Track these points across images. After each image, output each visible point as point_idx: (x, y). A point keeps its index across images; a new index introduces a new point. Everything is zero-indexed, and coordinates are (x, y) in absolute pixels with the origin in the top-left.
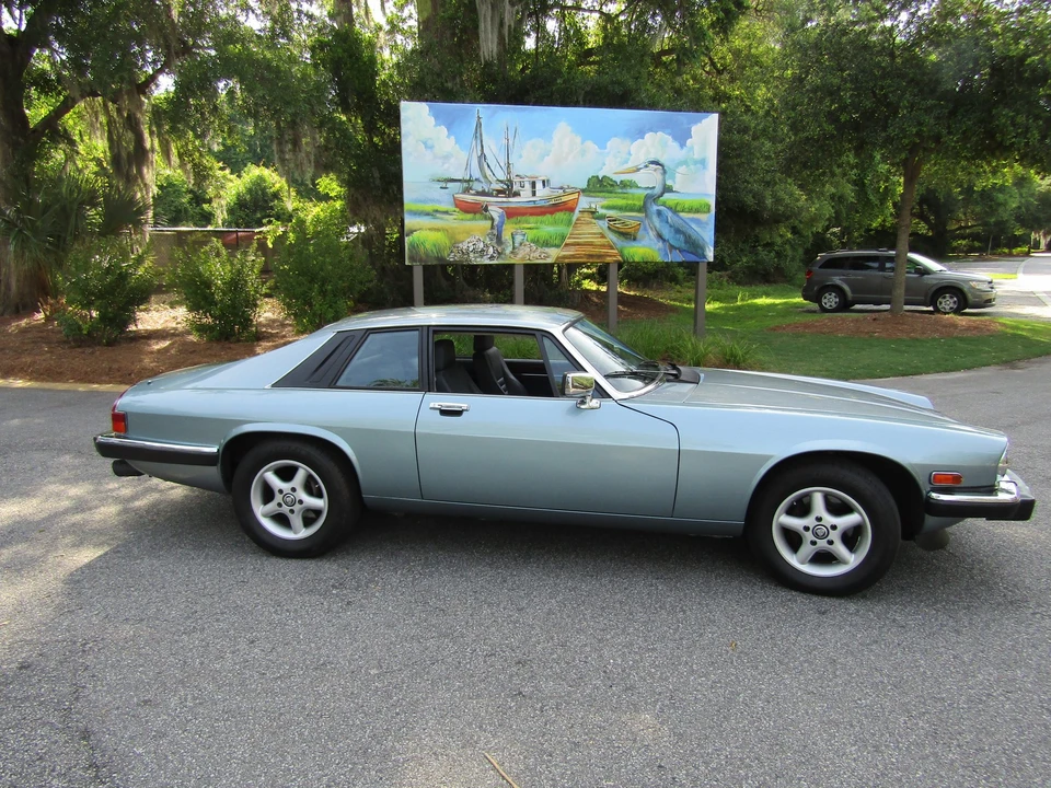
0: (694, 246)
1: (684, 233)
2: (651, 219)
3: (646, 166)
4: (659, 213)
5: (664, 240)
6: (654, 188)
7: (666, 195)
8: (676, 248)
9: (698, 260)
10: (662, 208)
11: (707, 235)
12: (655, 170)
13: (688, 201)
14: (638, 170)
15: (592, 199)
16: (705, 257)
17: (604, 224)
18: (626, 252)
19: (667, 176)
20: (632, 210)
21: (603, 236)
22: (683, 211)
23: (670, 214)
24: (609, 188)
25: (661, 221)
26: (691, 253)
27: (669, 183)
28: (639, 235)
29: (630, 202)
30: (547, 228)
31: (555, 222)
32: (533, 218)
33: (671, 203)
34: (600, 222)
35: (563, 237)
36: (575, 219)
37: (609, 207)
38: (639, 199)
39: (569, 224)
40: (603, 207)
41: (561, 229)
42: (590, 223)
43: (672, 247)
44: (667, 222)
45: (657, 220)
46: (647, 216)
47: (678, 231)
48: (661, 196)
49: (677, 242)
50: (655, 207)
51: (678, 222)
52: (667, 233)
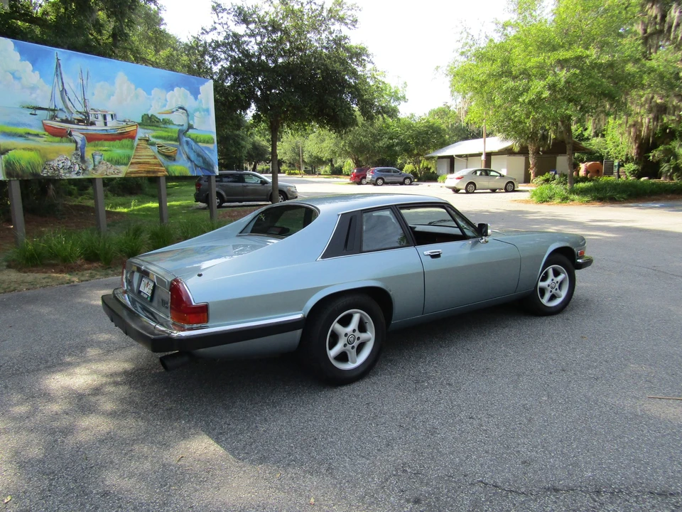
0: (207, 165)
1: (202, 157)
2: (183, 147)
3: (177, 110)
4: (187, 143)
5: (191, 161)
6: (183, 125)
7: (190, 131)
8: (198, 167)
9: (211, 174)
10: (189, 139)
11: (214, 158)
12: (183, 113)
13: (203, 136)
14: (173, 112)
15: (146, 131)
16: (214, 172)
17: (155, 149)
18: (170, 169)
19: (190, 118)
20: (171, 140)
21: (155, 158)
22: (200, 142)
23: (193, 144)
24: (156, 124)
25: (189, 148)
26: (207, 170)
27: (191, 122)
28: (177, 158)
29: (170, 134)
30: (117, 150)
31: (123, 147)
32: (106, 143)
33: (193, 136)
34: (153, 147)
35: (129, 158)
36: (135, 144)
37: (157, 137)
38: (175, 132)
39: (132, 148)
40: (153, 137)
41: (128, 152)
42: (147, 148)
43: (196, 166)
44: (192, 149)
45: (186, 148)
46: (180, 144)
47: (199, 155)
48: (187, 131)
49: (199, 162)
50: (185, 139)
51: (198, 150)
52: (193, 156)
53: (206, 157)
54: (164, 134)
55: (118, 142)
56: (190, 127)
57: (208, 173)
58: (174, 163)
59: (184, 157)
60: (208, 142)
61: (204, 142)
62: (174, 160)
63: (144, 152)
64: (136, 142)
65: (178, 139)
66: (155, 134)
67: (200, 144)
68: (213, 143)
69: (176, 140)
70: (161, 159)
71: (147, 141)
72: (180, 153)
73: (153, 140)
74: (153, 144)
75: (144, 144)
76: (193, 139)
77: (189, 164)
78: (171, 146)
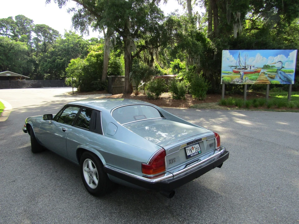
0: (289, 80)
3: (278, 62)
12: (280, 63)
14: (276, 63)
16: (291, 83)
30: (253, 76)
31: (255, 75)
32: (250, 74)
33: (283, 71)
34: (266, 75)
35: (257, 78)
36: (260, 74)
37: (268, 72)
38: (275, 70)
39: (258, 75)
40: (267, 72)
41: (256, 77)
42: (263, 75)
43: (283, 81)
44: (282, 75)
45: (280, 75)
46: (277, 74)
47: (285, 77)
48: (281, 69)
49: (285, 79)
50: (279, 72)
51: (285, 75)
52: (282, 78)
53: (288, 78)
54: (271, 70)
55: (254, 74)
56: (283, 67)
57: (288, 83)
58: (274, 80)
59: (278, 78)
60: (290, 72)
61: (288, 72)
62: (274, 79)
63: (262, 77)
64: (260, 73)
65: (277, 72)
66: (267, 71)
67: (286, 73)
68: (293, 72)
69: (276, 72)
70: (268, 78)
71: (264, 73)
72: (277, 77)
73: (266, 73)
74: (266, 74)
75: (263, 74)
76: (283, 72)
77: (280, 80)
78: (273, 74)
